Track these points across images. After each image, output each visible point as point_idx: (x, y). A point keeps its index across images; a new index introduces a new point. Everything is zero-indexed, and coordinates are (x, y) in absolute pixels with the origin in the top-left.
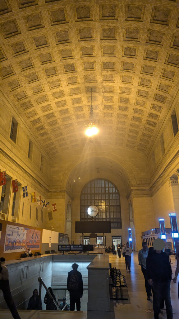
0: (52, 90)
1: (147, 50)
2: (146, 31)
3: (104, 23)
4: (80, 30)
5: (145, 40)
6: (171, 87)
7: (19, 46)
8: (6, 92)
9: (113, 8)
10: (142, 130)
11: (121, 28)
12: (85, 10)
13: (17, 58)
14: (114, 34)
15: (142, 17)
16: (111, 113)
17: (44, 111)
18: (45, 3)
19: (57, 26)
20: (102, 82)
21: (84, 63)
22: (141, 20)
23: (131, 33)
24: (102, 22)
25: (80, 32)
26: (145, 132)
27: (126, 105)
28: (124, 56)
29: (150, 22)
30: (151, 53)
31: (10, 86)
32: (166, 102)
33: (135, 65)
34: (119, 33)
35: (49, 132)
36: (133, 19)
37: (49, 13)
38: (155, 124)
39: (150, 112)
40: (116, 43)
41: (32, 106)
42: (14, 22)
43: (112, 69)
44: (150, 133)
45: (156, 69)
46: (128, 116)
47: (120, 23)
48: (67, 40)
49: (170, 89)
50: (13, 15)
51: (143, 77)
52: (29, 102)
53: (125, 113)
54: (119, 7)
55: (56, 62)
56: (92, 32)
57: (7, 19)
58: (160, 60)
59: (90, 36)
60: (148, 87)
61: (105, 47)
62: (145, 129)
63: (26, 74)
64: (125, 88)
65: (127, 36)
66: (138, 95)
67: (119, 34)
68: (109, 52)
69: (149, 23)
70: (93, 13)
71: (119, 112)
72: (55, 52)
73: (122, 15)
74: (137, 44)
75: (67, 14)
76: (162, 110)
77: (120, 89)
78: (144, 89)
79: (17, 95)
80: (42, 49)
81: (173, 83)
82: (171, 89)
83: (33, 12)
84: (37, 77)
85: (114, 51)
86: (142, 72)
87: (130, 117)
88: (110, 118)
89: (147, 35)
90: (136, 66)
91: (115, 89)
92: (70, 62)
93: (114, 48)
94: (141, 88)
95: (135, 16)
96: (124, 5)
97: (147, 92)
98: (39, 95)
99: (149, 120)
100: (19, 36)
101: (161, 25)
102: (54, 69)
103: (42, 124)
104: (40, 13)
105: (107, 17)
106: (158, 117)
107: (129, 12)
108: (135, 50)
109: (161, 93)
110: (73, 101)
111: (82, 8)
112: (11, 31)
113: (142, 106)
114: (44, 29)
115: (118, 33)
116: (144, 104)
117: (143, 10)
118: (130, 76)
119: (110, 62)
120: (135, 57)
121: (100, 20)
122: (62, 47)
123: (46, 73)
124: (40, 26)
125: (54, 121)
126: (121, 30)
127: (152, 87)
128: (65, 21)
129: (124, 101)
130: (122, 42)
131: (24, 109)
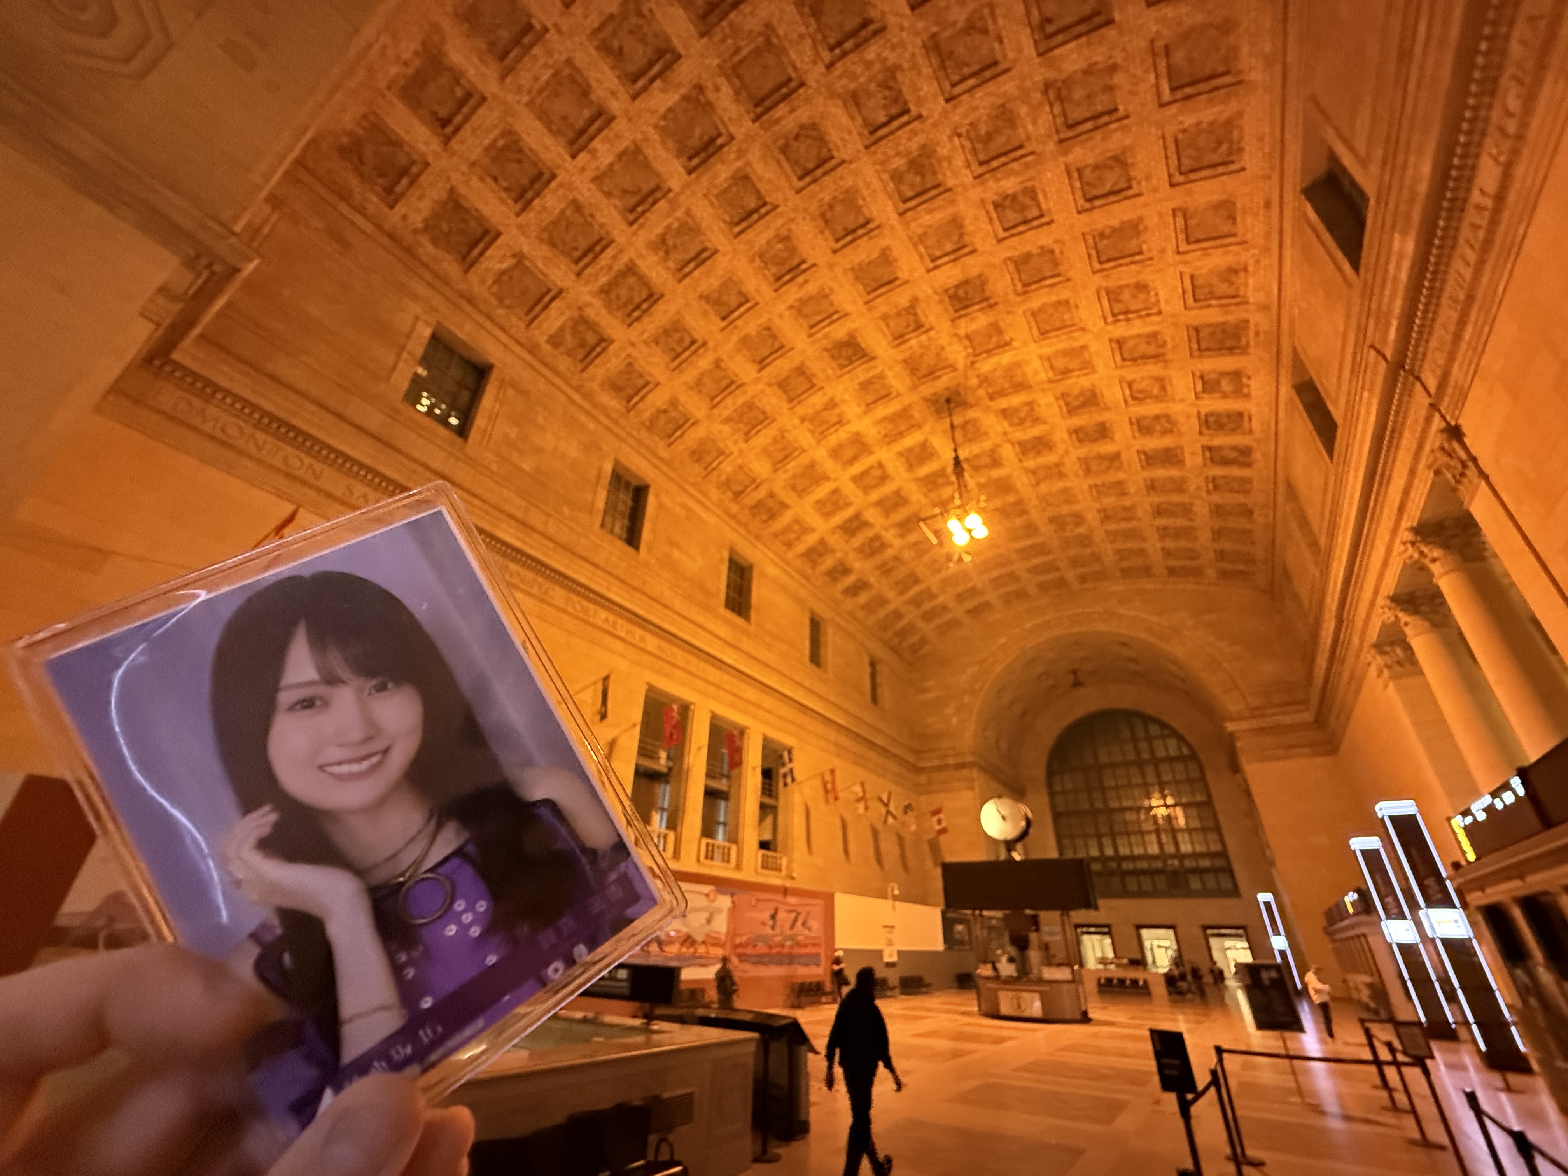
0: (824, 442)
1: (1079, 171)
2: (1038, 95)
3: (884, 153)
4: (823, 215)
5: (1049, 136)
6: (1246, 270)
7: (676, 336)
8: (692, 480)
9: (891, 83)
10: (1203, 494)
11: (945, 138)
12: (809, 141)
13: (682, 371)
14: (934, 173)
15: (999, 56)
16: (1057, 465)
17: (828, 515)
18: (685, 177)
19: (750, 234)
20: (973, 363)
21: (885, 318)
22: (1003, 66)
23: (989, 137)
24: (875, 153)
25: (827, 222)
26: (1216, 498)
27: (1098, 418)
28: (1006, 234)
29: (1039, 55)
30: (1098, 173)
31: (698, 461)
32: (1252, 344)
33: (1057, 251)
34: (949, 159)
35: (872, 580)
36: (972, 82)
37: (712, 204)
38: (1246, 452)
39: (1203, 411)
40: (953, 202)
41: (784, 506)
42: (631, 270)
43: (985, 304)
44: (1241, 499)
45: (1146, 228)
46: (1124, 457)
47: (935, 125)
48: (799, 265)
49: (1242, 280)
50: (621, 251)
51: (1111, 284)
52: (772, 495)
53: (1106, 448)
54: (906, 65)
55: (800, 346)
56: (861, 202)
57: (610, 268)
58: (1144, 183)
59: (861, 221)
60: (1148, 315)
61: (925, 234)
62: (1211, 486)
63: (726, 413)
64: (1066, 353)
65: (982, 157)
66: (1123, 359)
67: (950, 163)
68: (949, 247)
69: (1037, 61)
70: (834, 136)
71: (1082, 452)
72: (781, 316)
73: (928, 88)
74: (1027, 166)
75: (761, 179)
76: (1249, 386)
77: (1047, 365)
78: (1139, 327)
79: (727, 484)
80: (739, 323)
81: (1247, 250)
82: (1246, 277)
83: (670, 220)
84: (764, 412)
85: (961, 236)
86: (1097, 266)
87: (1130, 457)
88: (1060, 485)
89: (1047, 108)
90: (1062, 253)
91: (1029, 370)
92: (839, 331)
93: (956, 223)
94: (1121, 330)
95: (976, 67)
96: (917, 51)
97: (1155, 335)
98: (792, 466)
99: (1210, 444)
100: (660, 307)
101: (1084, 40)
102: (801, 371)
103: (839, 555)
104: (688, 212)
105: (885, 125)
106: (1246, 418)
107: (948, 63)
108: (1031, 193)
109: (1213, 315)
110: (908, 460)
111: (797, 137)
112: (637, 300)
113: (1158, 399)
114: (719, 257)
115: (945, 164)
116: (1163, 388)
117: (991, 27)
118: (1059, 302)
119: (967, 282)
120: (1044, 220)
121: (867, 147)
122: (793, 293)
123: (785, 391)
124: (704, 255)
125: (872, 540)
126: (949, 146)
127: (1163, 305)
128: (767, 208)
129: (1083, 405)
130: (973, 186)
131: (766, 522)
